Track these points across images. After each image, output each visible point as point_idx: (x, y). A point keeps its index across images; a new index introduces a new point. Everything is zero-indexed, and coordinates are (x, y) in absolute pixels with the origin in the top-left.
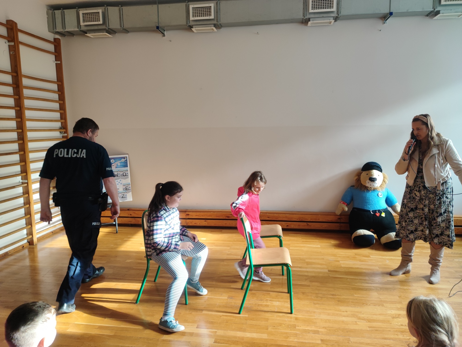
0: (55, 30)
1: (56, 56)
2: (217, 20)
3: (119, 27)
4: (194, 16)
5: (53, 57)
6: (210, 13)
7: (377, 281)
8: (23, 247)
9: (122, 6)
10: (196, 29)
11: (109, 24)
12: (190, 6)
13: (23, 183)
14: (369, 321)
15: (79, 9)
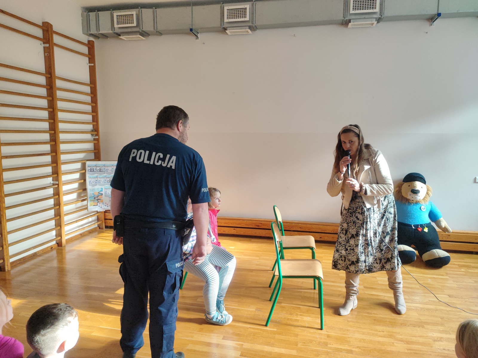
0: (89, 32)
1: (89, 58)
2: (252, 21)
3: (152, 29)
4: (229, 18)
5: (87, 59)
6: (245, 15)
7: (417, 301)
8: (52, 247)
9: (156, 8)
10: (231, 31)
11: (142, 27)
12: (225, 7)
13: (54, 184)
14: (408, 342)
15: (113, 11)
